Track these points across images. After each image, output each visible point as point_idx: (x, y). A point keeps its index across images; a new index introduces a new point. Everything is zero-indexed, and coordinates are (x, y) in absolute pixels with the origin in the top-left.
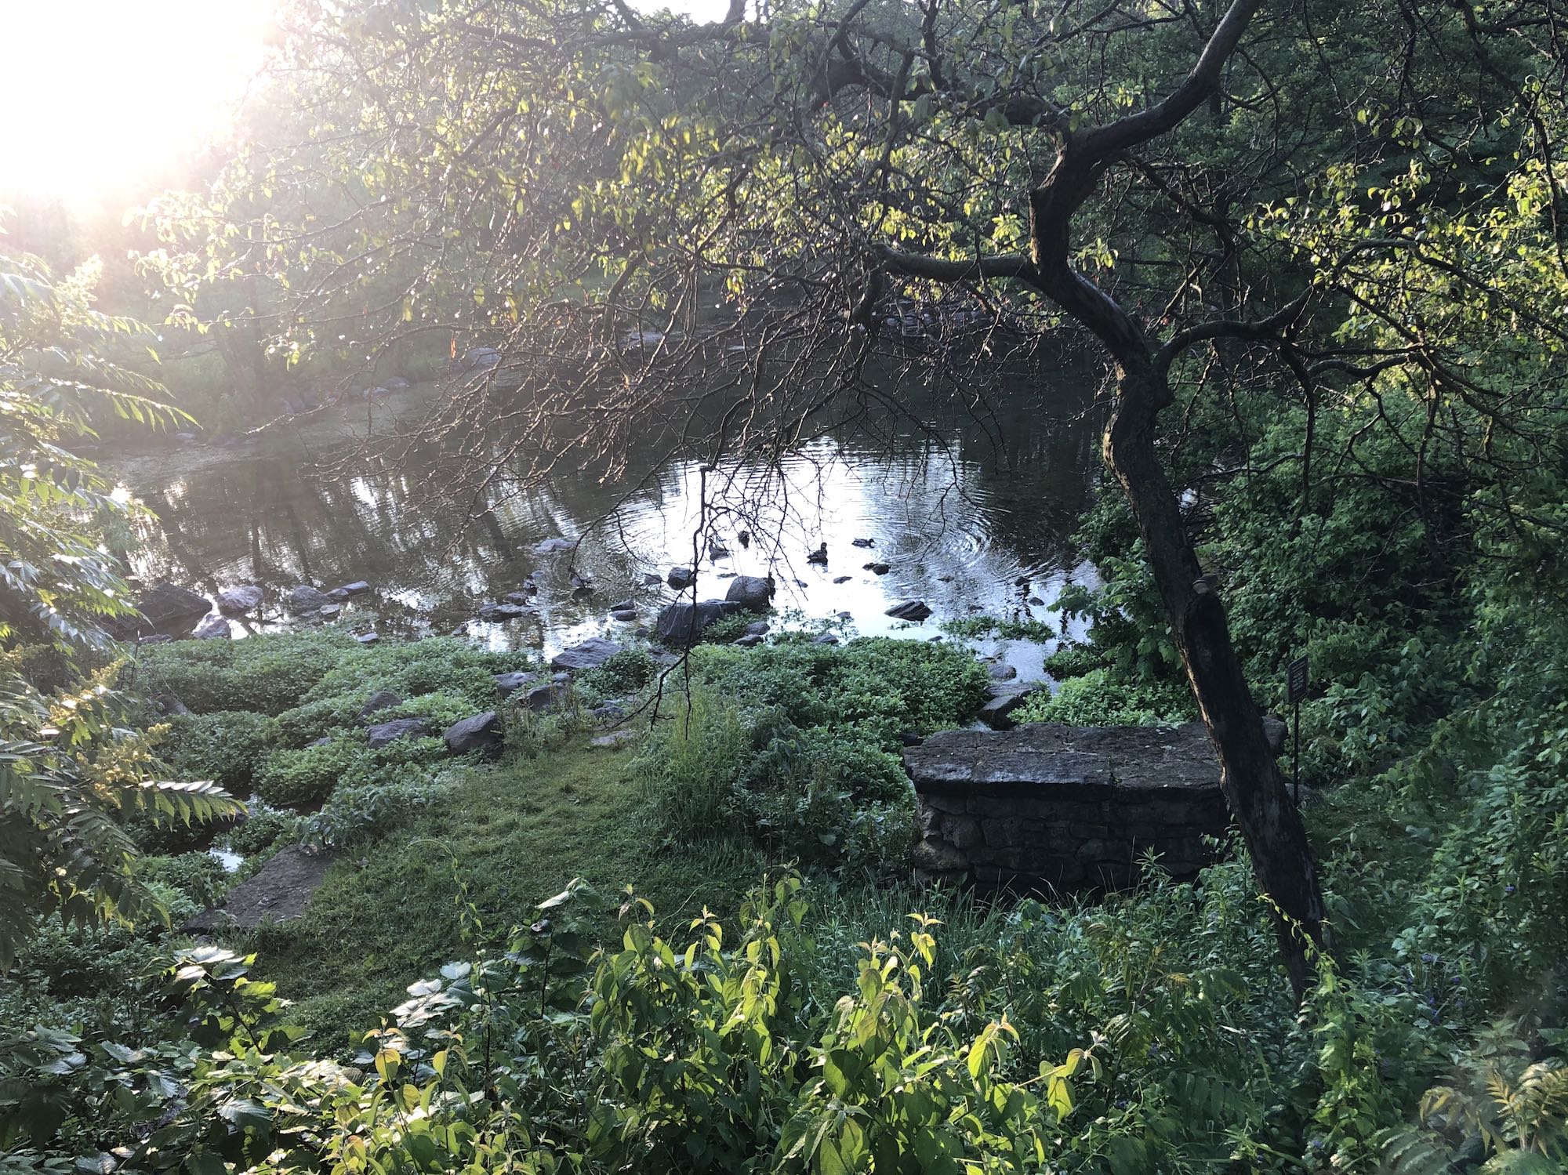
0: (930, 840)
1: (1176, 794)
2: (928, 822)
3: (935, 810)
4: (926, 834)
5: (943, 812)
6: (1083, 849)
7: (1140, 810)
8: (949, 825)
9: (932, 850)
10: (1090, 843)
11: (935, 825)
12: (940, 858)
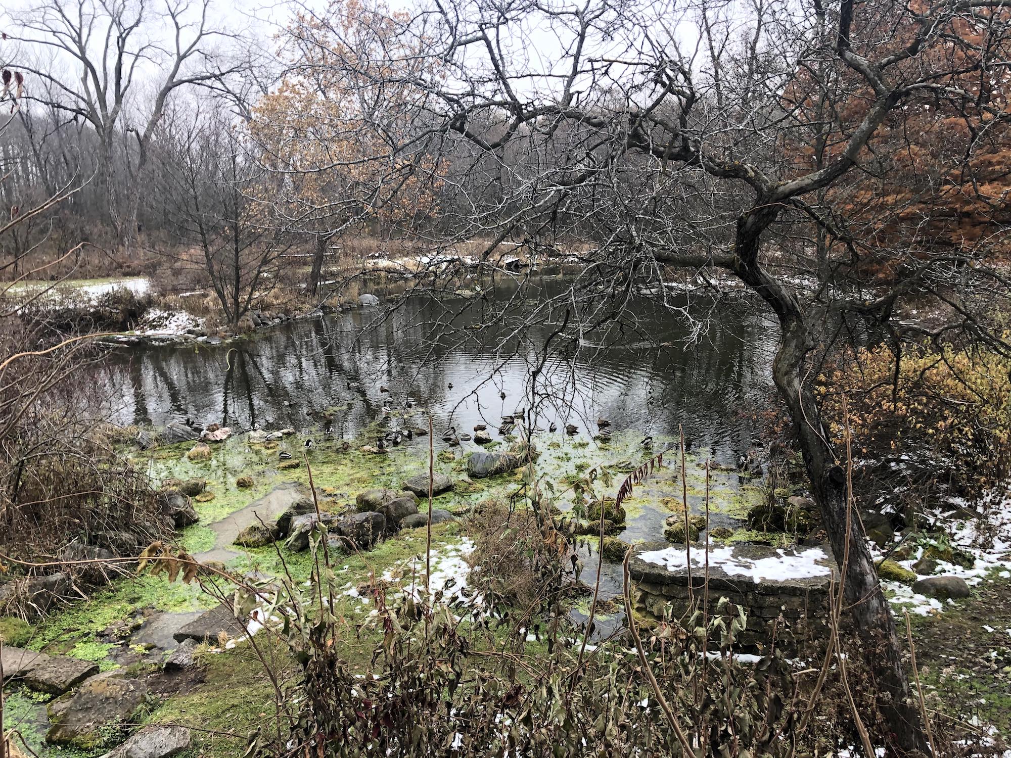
0: (638, 609)
1: (795, 591)
2: (638, 598)
3: (643, 591)
4: (636, 606)
5: (647, 592)
7: (771, 599)
8: (650, 601)
9: (639, 616)
11: (642, 600)
12: (644, 621)
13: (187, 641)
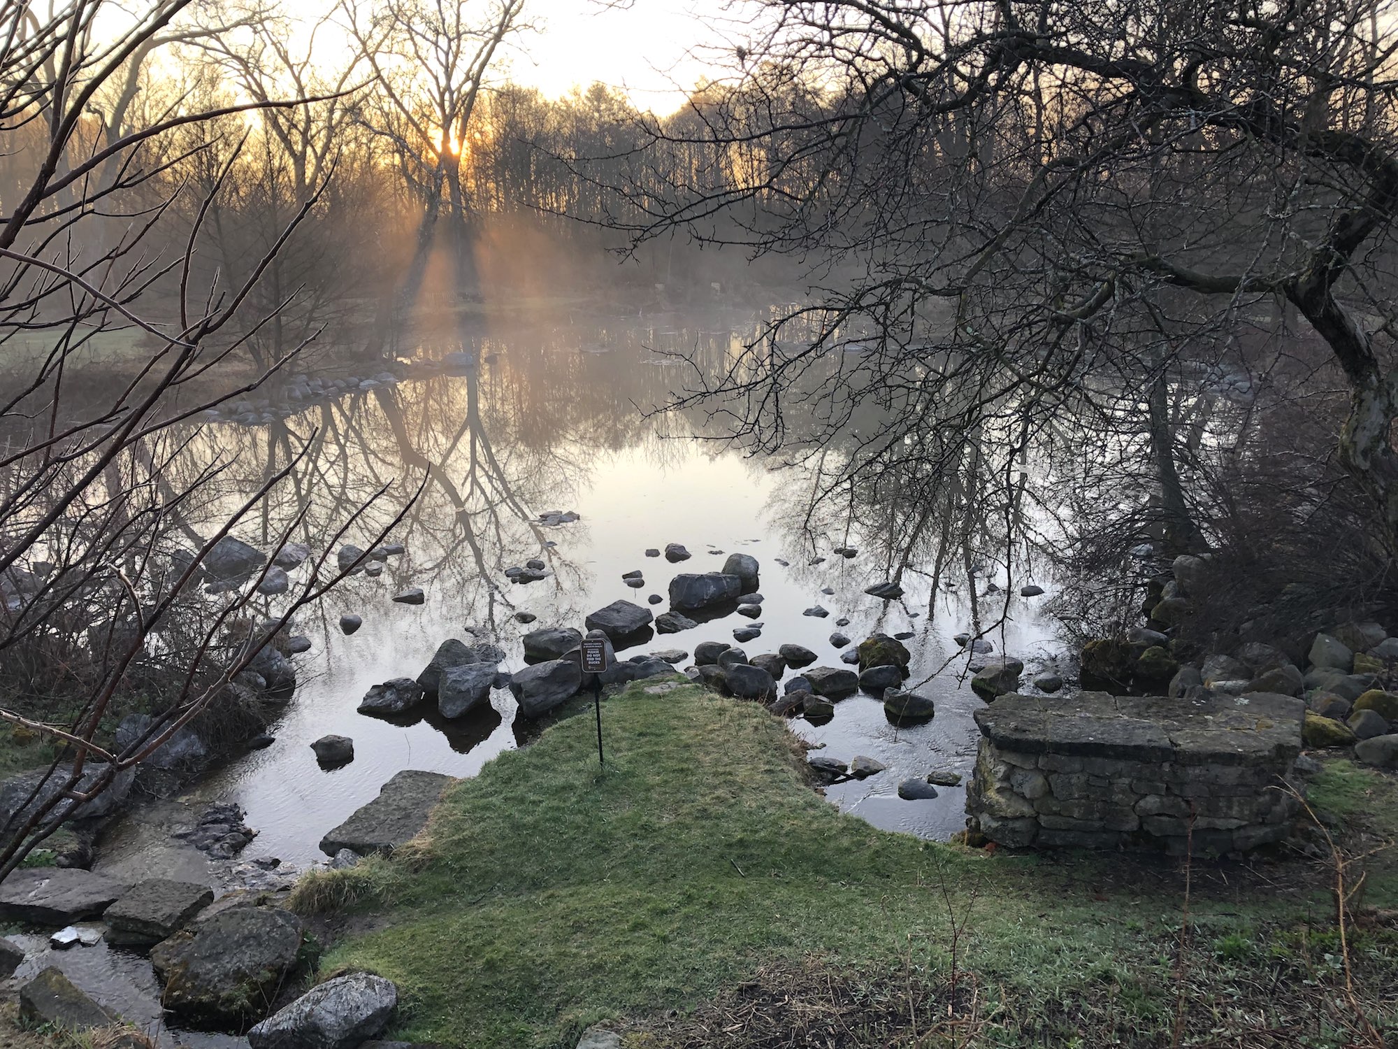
0: (999, 791)
1: (1230, 759)
2: (1000, 775)
3: (1008, 764)
4: (998, 785)
5: (1014, 766)
6: (1142, 803)
7: (1197, 771)
8: (1020, 778)
9: (1002, 800)
10: (1148, 798)
11: (1006, 778)
12: (1008, 806)
13: (342, 854)
